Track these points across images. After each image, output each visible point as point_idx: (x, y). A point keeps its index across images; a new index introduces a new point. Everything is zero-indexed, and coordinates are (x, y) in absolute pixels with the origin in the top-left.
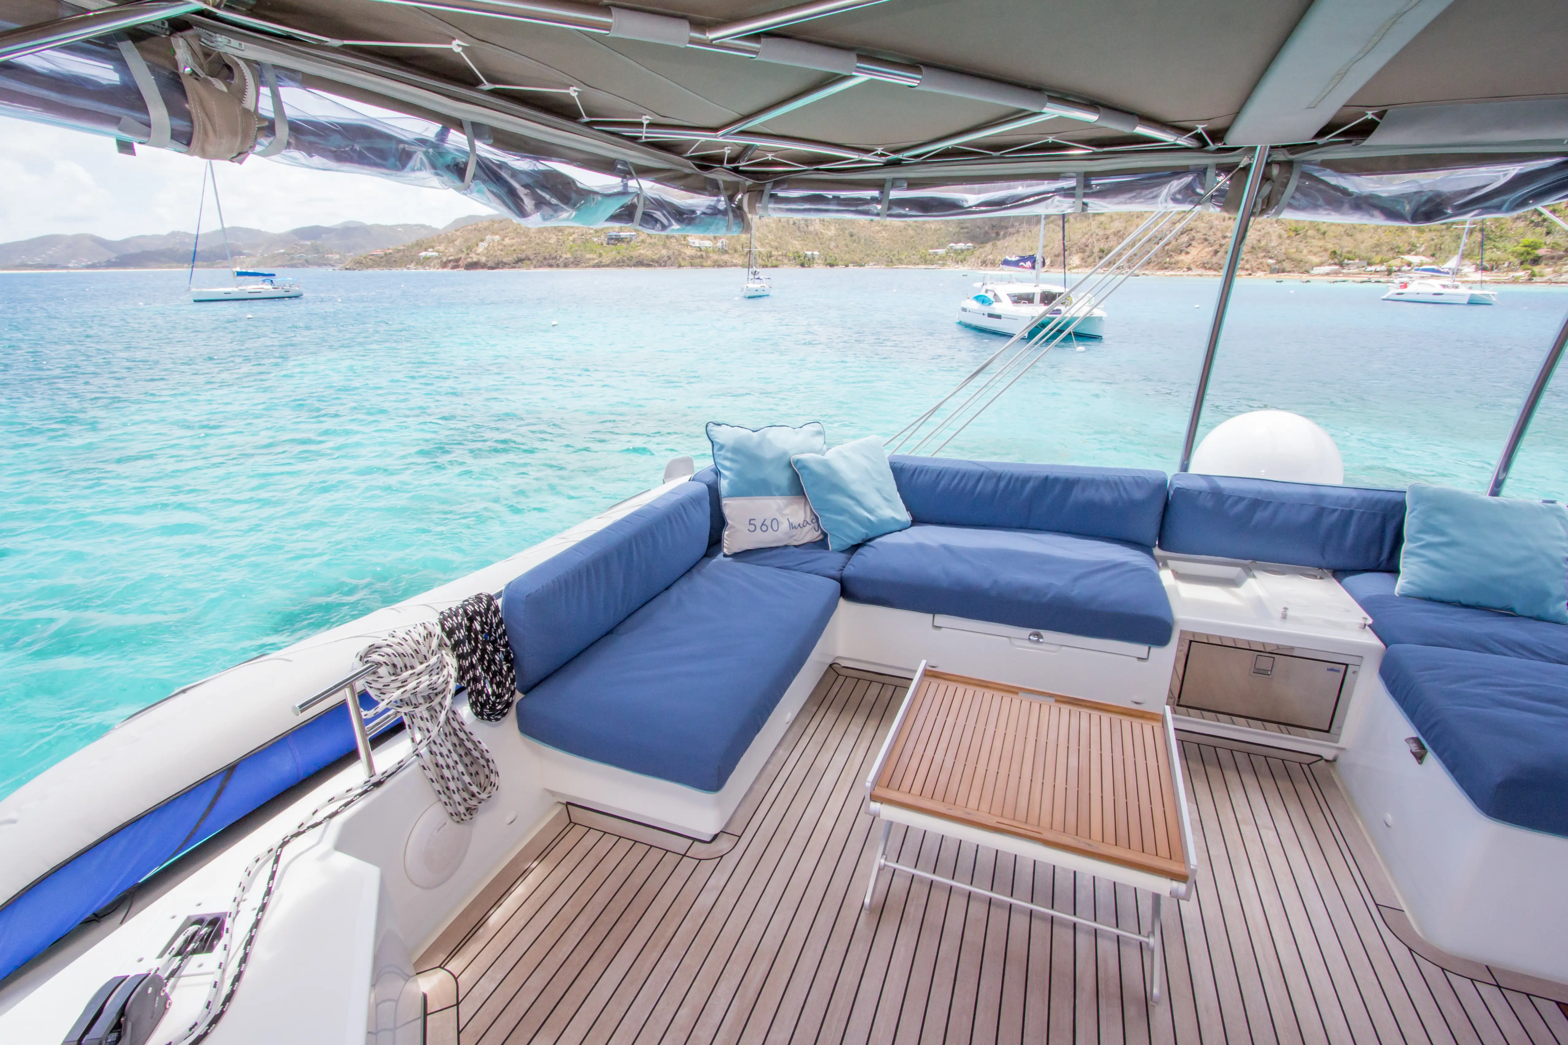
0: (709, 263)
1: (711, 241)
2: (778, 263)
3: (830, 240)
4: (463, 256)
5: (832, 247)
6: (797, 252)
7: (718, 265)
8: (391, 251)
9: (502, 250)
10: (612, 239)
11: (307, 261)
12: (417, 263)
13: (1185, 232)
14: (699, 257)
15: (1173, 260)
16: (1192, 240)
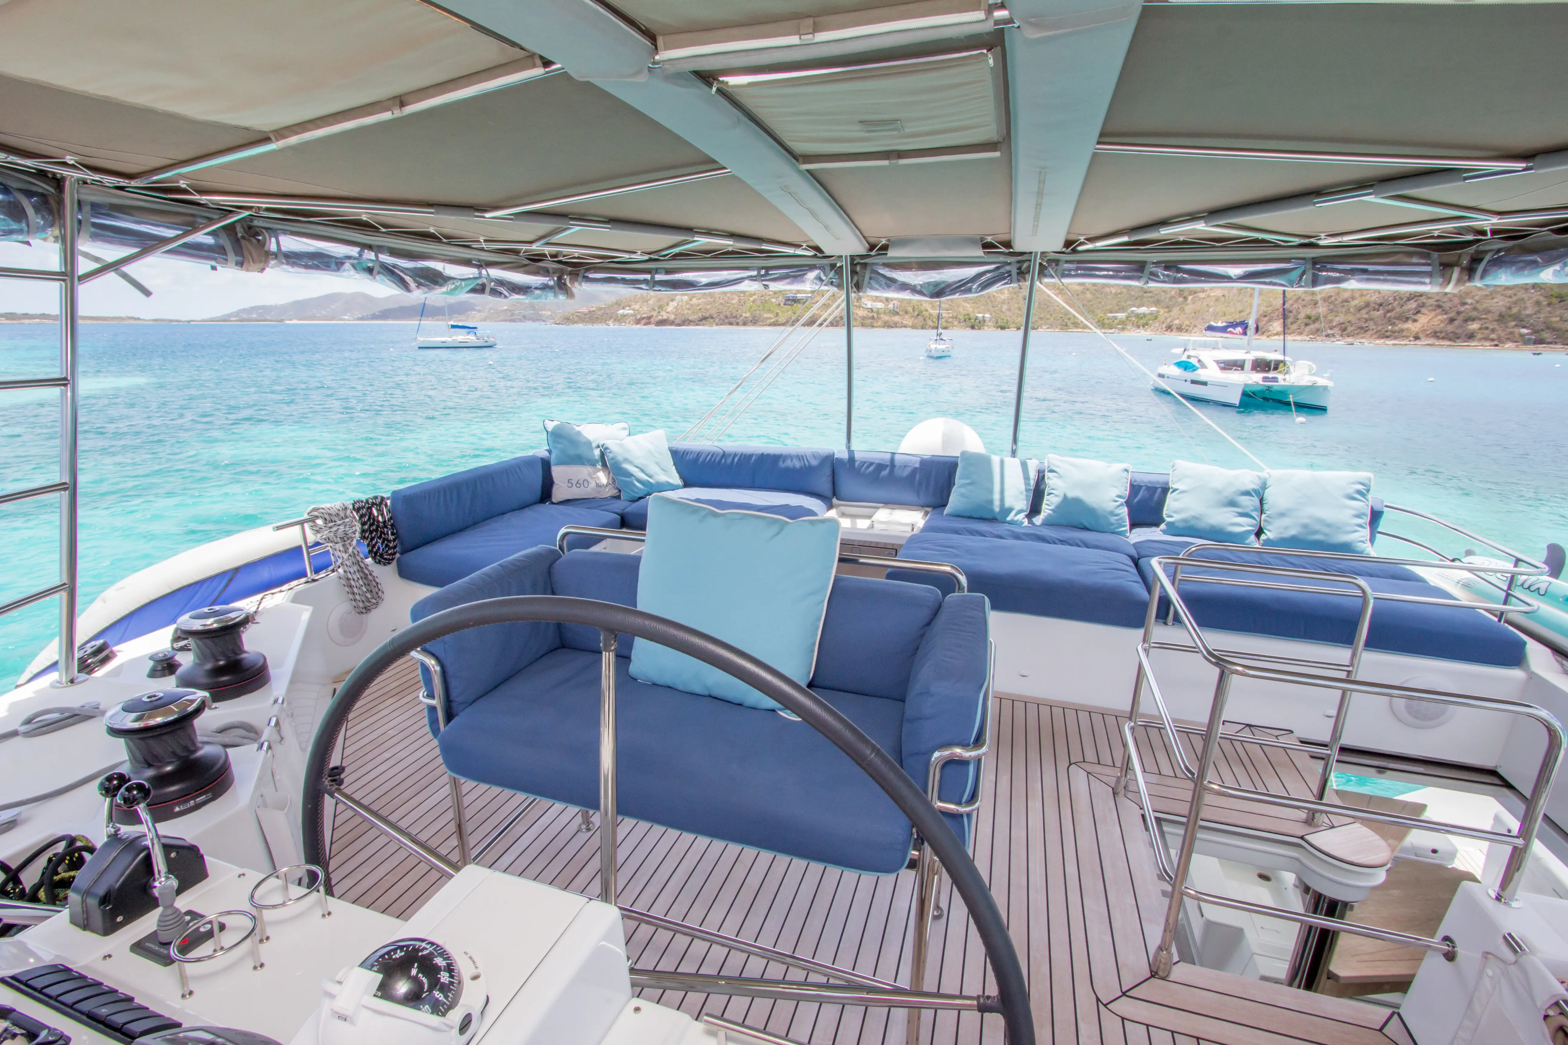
0: (879, 323)
1: (883, 303)
2: (948, 325)
3: (1002, 303)
4: (654, 314)
5: (1004, 310)
6: (968, 315)
7: (888, 325)
8: (594, 309)
9: (689, 309)
10: (789, 300)
11: (524, 317)
12: (615, 320)
13: (1413, 298)
14: (870, 318)
15: (1396, 328)
16: (1422, 307)
